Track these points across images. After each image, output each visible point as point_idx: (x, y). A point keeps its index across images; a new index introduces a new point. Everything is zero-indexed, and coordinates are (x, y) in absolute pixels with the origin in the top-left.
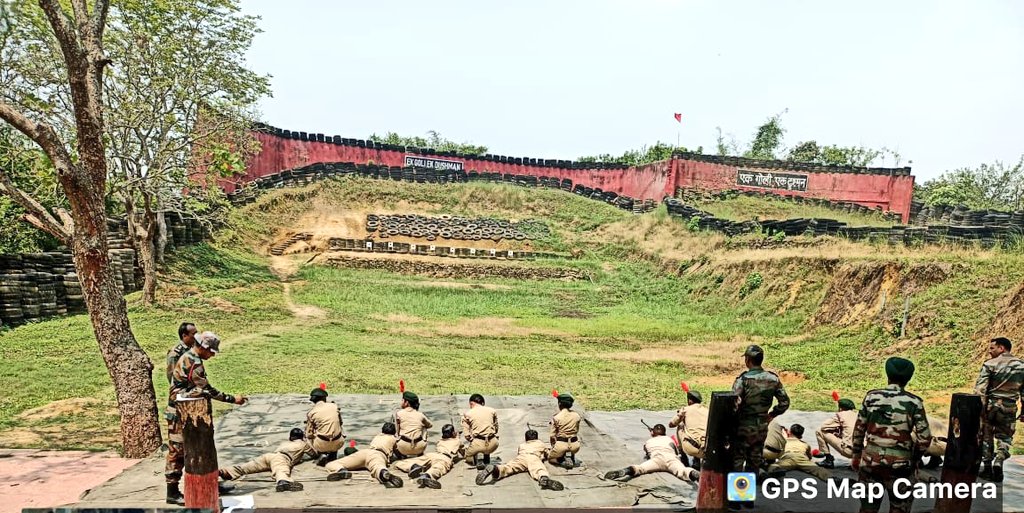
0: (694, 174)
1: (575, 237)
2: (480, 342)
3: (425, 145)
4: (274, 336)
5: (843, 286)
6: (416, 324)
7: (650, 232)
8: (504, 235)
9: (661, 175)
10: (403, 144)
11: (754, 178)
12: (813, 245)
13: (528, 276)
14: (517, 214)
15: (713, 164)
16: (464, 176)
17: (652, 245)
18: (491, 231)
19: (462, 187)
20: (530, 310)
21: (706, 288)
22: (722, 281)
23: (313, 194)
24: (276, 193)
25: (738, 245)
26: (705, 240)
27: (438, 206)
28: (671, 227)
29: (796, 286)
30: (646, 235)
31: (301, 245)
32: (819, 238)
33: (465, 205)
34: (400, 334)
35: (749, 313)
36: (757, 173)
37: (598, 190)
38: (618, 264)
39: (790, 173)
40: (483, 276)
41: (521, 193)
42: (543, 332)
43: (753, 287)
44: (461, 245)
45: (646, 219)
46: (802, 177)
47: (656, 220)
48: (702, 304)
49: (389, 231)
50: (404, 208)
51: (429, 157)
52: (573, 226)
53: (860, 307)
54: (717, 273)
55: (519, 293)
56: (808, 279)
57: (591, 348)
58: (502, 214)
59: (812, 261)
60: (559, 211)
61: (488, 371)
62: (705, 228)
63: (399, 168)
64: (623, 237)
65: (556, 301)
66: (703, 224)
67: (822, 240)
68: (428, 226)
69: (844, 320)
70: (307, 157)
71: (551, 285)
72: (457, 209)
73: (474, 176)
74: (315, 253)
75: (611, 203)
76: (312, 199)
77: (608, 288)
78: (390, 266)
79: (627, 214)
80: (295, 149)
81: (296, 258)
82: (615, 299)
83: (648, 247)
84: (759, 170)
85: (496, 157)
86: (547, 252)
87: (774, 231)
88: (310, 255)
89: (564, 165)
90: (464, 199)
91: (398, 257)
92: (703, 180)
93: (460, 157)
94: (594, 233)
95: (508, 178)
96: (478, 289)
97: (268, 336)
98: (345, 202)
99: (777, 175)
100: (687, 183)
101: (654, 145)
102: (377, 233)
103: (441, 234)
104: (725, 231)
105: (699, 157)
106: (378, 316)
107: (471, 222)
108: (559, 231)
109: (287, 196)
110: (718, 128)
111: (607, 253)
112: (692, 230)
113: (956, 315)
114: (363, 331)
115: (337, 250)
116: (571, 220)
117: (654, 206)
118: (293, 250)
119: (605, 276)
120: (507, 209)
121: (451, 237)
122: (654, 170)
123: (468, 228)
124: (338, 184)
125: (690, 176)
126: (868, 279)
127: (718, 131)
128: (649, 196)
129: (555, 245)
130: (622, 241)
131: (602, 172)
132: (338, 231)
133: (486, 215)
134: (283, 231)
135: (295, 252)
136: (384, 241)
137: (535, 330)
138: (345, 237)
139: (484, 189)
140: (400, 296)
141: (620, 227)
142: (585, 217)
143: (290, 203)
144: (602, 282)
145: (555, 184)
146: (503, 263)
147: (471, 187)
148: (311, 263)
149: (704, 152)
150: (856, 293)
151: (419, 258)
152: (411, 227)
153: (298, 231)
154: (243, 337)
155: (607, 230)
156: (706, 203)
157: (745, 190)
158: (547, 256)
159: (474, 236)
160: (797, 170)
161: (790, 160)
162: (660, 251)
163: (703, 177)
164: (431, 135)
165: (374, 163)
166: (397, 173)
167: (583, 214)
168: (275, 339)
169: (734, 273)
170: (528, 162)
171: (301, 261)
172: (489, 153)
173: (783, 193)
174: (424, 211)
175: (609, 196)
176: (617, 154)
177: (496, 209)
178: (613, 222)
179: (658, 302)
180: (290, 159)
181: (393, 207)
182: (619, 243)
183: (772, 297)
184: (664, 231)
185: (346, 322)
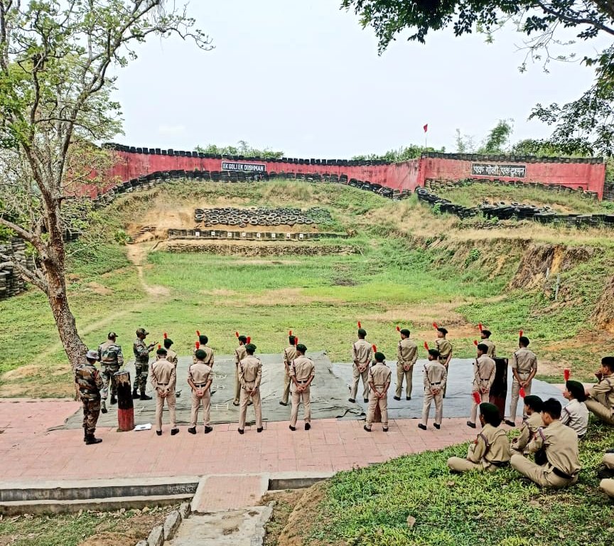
0: (438, 169)
1: (350, 220)
2: (277, 310)
3: (236, 152)
4: (137, 312)
5: (529, 261)
6: (233, 297)
7: (405, 215)
8: (297, 221)
9: (414, 170)
10: (220, 153)
11: (485, 169)
12: (517, 227)
13: (315, 253)
14: (307, 204)
15: (453, 160)
16: (267, 176)
17: (406, 225)
18: (287, 218)
19: (265, 184)
20: (315, 281)
21: (442, 259)
22: (453, 254)
23: (155, 195)
24: (127, 196)
25: (467, 225)
26: (444, 222)
27: (247, 200)
28: (421, 211)
29: (501, 259)
30: (402, 217)
31: (148, 235)
32: (520, 222)
33: (268, 198)
34: (222, 306)
35: (469, 279)
36: (487, 166)
37: (367, 182)
38: (382, 240)
39: (512, 164)
40: (281, 254)
41: (309, 187)
42: (321, 300)
43: (474, 259)
44: (265, 230)
45: (403, 204)
46: (521, 167)
47: (410, 206)
48: (439, 271)
49: (211, 221)
50: (223, 203)
51: (239, 162)
52: (348, 212)
53: (539, 276)
54: (450, 248)
55: (307, 267)
56: (510, 254)
57: (354, 311)
58: (295, 204)
59: (513, 240)
60: (338, 200)
61: (280, 333)
62: (445, 211)
63: (217, 172)
64: (385, 220)
65: (334, 272)
66: (443, 209)
67: (522, 224)
68: (240, 216)
69: (529, 285)
70: (149, 166)
71: (331, 260)
72: (262, 201)
73: (273, 176)
74: (158, 241)
75: (376, 192)
76: (153, 199)
77: (373, 261)
78: (213, 250)
79: (388, 201)
80: (139, 161)
81: (144, 246)
82: (378, 269)
83: (403, 227)
84: (488, 163)
85: (290, 159)
86: (330, 232)
87: (491, 216)
88: (155, 242)
89: (342, 163)
90: (267, 194)
91: (218, 243)
92: (446, 172)
93: (263, 160)
94: (364, 217)
95: (299, 176)
96: (277, 265)
97: (133, 312)
98: (178, 200)
99: (503, 166)
100: (434, 176)
101: (409, 147)
102: (203, 224)
103: (250, 222)
104: (458, 215)
105: (442, 155)
106: (206, 292)
107: (272, 211)
108: (338, 216)
109: (136, 198)
110: (458, 130)
111: (374, 232)
112: (436, 213)
113: (587, 286)
114: (196, 305)
115: (174, 239)
116: (347, 207)
117: (409, 194)
118: (142, 239)
119: (371, 251)
120: (299, 200)
121: (258, 224)
122: (408, 165)
123: (270, 216)
124: (172, 186)
125: (436, 170)
126: (544, 257)
127: (457, 133)
128: (406, 187)
129: (335, 227)
130: (385, 222)
131: (371, 168)
132: (175, 223)
133: (282, 205)
134: (135, 225)
135: (144, 241)
136: (208, 229)
137: (316, 299)
138: (180, 228)
139: (281, 186)
140: (221, 274)
141: (384, 210)
142: (357, 205)
143: (138, 203)
144: (369, 255)
145: (335, 178)
146: (296, 244)
147: (272, 184)
148: (156, 249)
149: (447, 152)
150: (538, 265)
151: (234, 242)
152: (228, 218)
153: (145, 224)
154: (118, 314)
155: (373, 214)
156: (448, 190)
157: (479, 178)
158: (329, 236)
159: (275, 223)
160: (517, 161)
161: (512, 154)
162: (412, 230)
163: (445, 170)
164: (240, 145)
165: (199, 169)
166: (216, 176)
167: (356, 202)
168: (139, 314)
169: (462, 248)
170: (314, 162)
171: (148, 248)
172: (285, 157)
173: (507, 180)
174: (238, 204)
175: (375, 187)
176: (381, 154)
177: (291, 201)
178: (379, 207)
179: (408, 270)
180: (136, 168)
181: (214, 202)
182: (382, 224)
183: (486, 267)
184: (415, 215)
185: (184, 298)
